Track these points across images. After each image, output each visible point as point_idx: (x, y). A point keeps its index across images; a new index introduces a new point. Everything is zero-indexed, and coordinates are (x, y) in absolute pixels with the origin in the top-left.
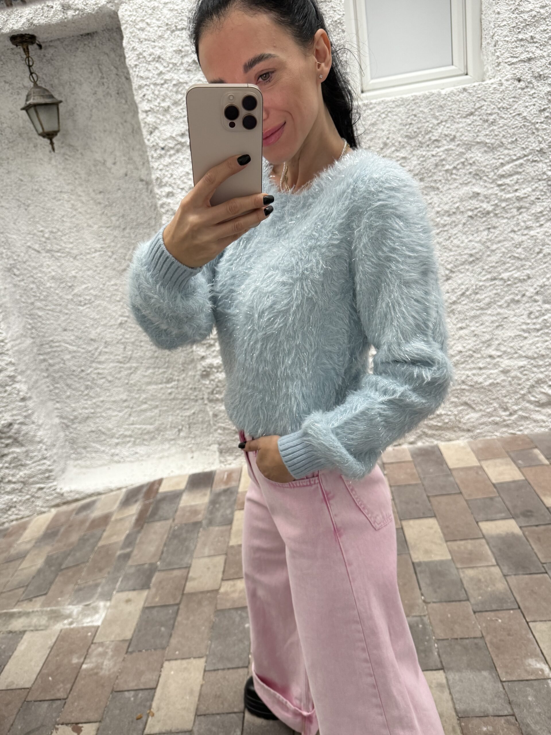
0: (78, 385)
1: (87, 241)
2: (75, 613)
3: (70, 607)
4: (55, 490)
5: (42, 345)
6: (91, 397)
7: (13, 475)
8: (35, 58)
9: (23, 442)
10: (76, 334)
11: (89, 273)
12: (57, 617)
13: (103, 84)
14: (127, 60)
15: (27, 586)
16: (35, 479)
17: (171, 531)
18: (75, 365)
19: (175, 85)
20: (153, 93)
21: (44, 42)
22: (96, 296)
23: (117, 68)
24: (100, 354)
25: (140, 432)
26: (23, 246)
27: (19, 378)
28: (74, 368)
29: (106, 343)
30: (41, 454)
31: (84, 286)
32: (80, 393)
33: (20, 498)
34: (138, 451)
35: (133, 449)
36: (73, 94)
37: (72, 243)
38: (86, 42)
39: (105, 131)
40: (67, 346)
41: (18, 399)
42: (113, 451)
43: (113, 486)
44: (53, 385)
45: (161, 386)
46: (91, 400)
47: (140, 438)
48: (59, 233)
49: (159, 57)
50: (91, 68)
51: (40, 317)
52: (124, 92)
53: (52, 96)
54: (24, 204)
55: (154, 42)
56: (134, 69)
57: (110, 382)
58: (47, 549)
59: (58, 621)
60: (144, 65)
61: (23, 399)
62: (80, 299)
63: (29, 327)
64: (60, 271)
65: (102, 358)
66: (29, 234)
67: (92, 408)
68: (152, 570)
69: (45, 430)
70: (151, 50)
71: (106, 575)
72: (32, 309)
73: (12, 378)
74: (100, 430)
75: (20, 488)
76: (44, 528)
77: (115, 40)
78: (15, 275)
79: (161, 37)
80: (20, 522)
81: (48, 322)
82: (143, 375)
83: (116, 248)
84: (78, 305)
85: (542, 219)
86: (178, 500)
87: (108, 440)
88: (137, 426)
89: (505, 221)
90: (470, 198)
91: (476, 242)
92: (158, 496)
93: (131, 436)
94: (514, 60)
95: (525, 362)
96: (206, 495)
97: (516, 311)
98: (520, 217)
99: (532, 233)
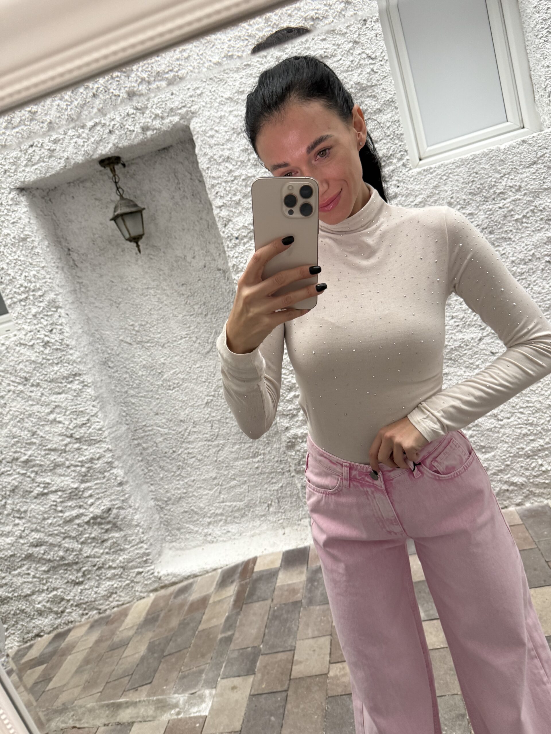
0: (170, 467)
1: (173, 330)
2: (181, 702)
3: (176, 695)
4: (153, 573)
5: (136, 430)
6: (183, 477)
7: (113, 561)
8: (120, 176)
9: (122, 527)
10: (167, 417)
11: (176, 358)
12: (164, 706)
13: (180, 189)
14: (200, 165)
15: (132, 674)
16: (134, 563)
17: (271, 612)
18: (167, 447)
19: (243, 180)
20: (225, 189)
21: (127, 161)
22: (183, 379)
23: (191, 174)
24: (189, 434)
25: (230, 510)
26: (116, 340)
27: (116, 463)
28: (167, 450)
29: (194, 423)
30: (138, 538)
31: (172, 372)
32: (172, 474)
33: (120, 584)
34: (230, 529)
35: (225, 528)
36: (154, 201)
37: (160, 333)
38: (163, 156)
39: (184, 230)
40: (159, 428)
41: (116, 484)
42: (206, 531)
43: (208, 567)
44: (147, 468)
45: (247, 461)
46: (183, 481)
47: (230, 516)
48: (148, 325)
49: (228, 158)
50: (168, 177)
51: (133, 404)
52: (198, 193)
53: (136, 205)
54: (115, 302)
55: (223, 145)
56: (207, 171)
57: (199, 460)
58: (149, 635)
59: (165, 712)
60: (215, 166)
61: (121, 484)
62: (168, 383)
63: (124, 414)
64: (150, 360)
65: (192, 438)
66: (121, 329)
67: (184, 488)
68: (256, 653)
69: (141, 513)
70: (221, 153)
71: (209, 661)
72: (126, 398)
73: (110, 463)
74: (192, 510)
75: (120, 573)
76: (144, 614)
77: (188, 150)
78: (109, 367)
79: (228, 140)
80: (121, 608)
81: (141, 408)
82: (230, 451)
83: (200, 334)
84: (168, 390)
86: (275, 579)
87: (200, 520)
88: (227, 504)
90: (545, 243)
92: (254, 576)
93: (222, 514)
96: (303, 573)
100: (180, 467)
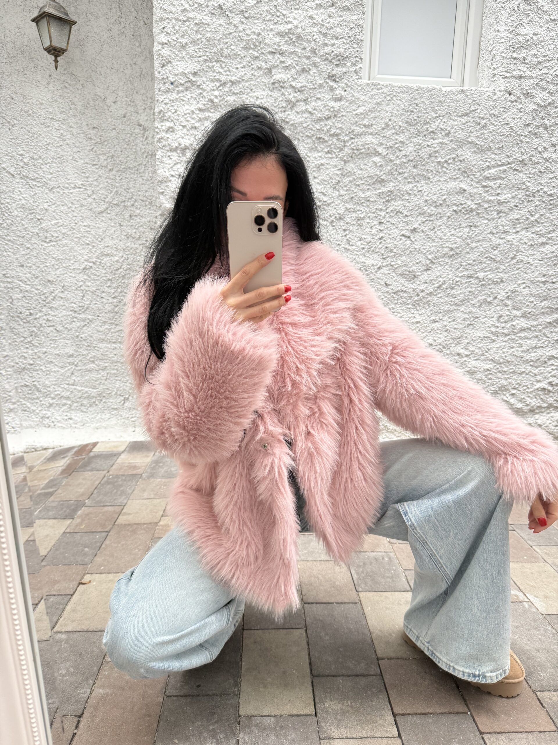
0: (22, 330)
1: (68, 175)
6: (33, 345)
10: (33, 272)
11: (62, 208)
13: (120, 23)
17: (104, 479)
18: (23, 307)
20: (173, 27)
22: (64, 234)
24: (54, 298)
25: (80, 394)
28: (23, 310)
29: (63, 287)
31: (53, 222)
32: (22, 339)
34: (73, 417)
37: (51, 174)
39: (112, 68)
40: (20, 283)
42: (44, 412)
43: (38, 446)
45: (114, 345)
46: (32, 350)
47: (77, 402)
48: (40, 161)
50: (111, 5)
53: (67, 14)
54: (9, 123)
57: (58, 331)
62: (45, 234)
64: (31, 201)
65: (56, 304)
66: (7, 155)
67: (32, 359)
68: (78, 505)
74: (34, 385)
81: (5, 254)
82: (96, 329)
83: (98, 188)
84: (43, 241)
85: (518, 226)
86: (115, 458)
87: (41, 399)
88: (78, 388)
89: (486, 221)
90: (457, 193)
91: (458, 237)
92: (92, 454)
93: (68, 398)
94: (508, 75)
95: (491, 366)
96: (148, 457)
97: (487, 312)
98: (499, 221)
99: (509, 238)
100: (34, 334)
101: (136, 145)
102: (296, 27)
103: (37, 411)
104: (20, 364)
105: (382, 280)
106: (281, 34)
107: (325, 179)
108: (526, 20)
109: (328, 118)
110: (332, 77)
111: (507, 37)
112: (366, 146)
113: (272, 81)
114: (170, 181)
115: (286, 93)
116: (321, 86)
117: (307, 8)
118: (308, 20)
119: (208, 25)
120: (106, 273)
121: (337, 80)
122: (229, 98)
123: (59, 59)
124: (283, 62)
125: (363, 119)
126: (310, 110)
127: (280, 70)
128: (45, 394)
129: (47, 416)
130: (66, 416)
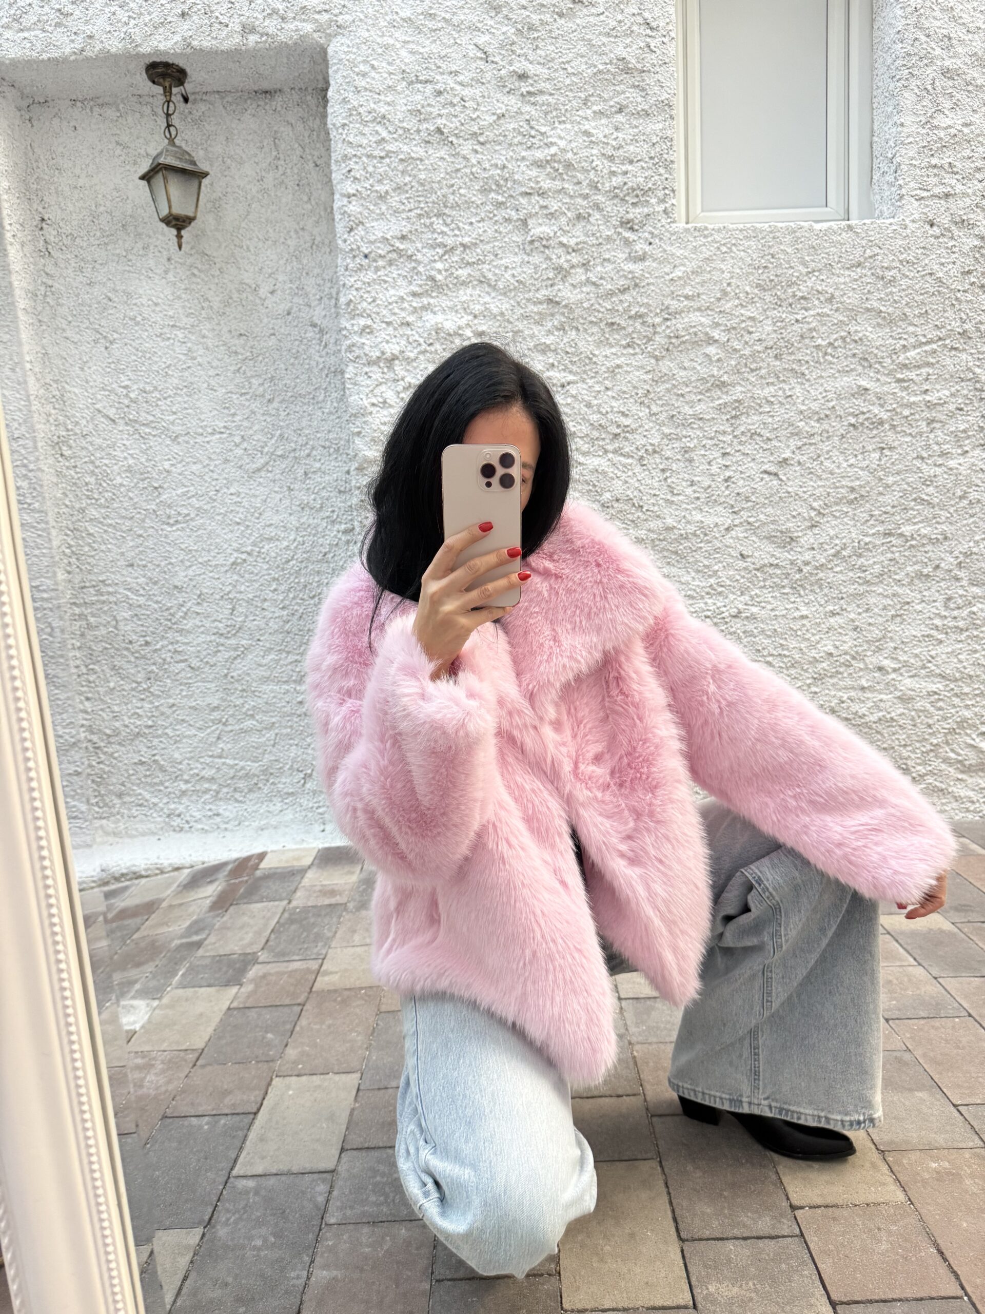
0: (132, 671)
1: (202, 413)
5: (83, 587)
6: (153, 695)
10: (149, 574)
11: (194, 468)
13: (277, 168)
14: (330, 118)
17: (285, 916)
18: (135, 632)
20: (365, 169)
21: (192, 90)
22: (198, 509)
23: (303, 148)
24: (185, 615)
25: (231, 773)
26: (88, 408)
28: (135, 637)
29: (199, 596)
31: (179, 491)
32: (134, 685)
34: (221, 811)
35: (213, 806)
37: (175, 413)
38: (261, 103)
39: (266, 240)
40: (128, 593)
42: (172, 806)
43: (165, 864)
44: (86, 665)
46: (151, 702)
47: (228, 786)
48: (156, 394)
49: (384, 117)
50: (261, 142)
51: (91, 535)
52: (309, 184)
53: (194, 163)
54: (105, 338)
55: (379, 94)
56: (340, 131)
57: (193, 668)
60: (358, 125)
62: (168, 511)
63: (67, 551)
64: (143, 460)
65: (189, 624)
66: (104, 389)
67: (150, 717)
68: (247, 962)
70: (373, 105)
71: (151, 969)
74: (155, 761)
77: (308, 106)
78: (62, 455)
79: (390, 89)
81: (103, 547)
82: (256, 662)
83: (251, 432)
84: (164, 523)
85: (967, 442)
86: (298, 878)
87: (167, 784)
88: (228, 761)
89: (908, 439)
90: (853, 395)
91: (862, 469)
92: (258, 873)
93: (212, 780)
94: (925, 194)
95: (939, 685)
96: (353, 873)
97: (925, 593)
98: (932, 436)
99: (952, 463)
100: (152, 675)
101: (310, 358)
102: (564, 151)
103: (161, 805)
104: (132, 727)
105: (735, 548)
106: (539, 164)
107: (625, 389)
108: (948, 104)
109: (624, 291)
110: (628, 225)
111: (918, 133)
112: (692, 330)
113: (529, 239)
114: (371, 413)
115: (554, 257)
116: (609, 239)
117: (578, 119)
118: (581, 139)
119: (421, 160)
120: (268, 569)
121: (636, 227)
122: (460, 272)
123: (183, 232)
124: (546, 207)
125: (684, 286)
126: (594, 279)
127: (540, 221)
128: (174, 776)
129: (177, 812)
130: (210, 810)
